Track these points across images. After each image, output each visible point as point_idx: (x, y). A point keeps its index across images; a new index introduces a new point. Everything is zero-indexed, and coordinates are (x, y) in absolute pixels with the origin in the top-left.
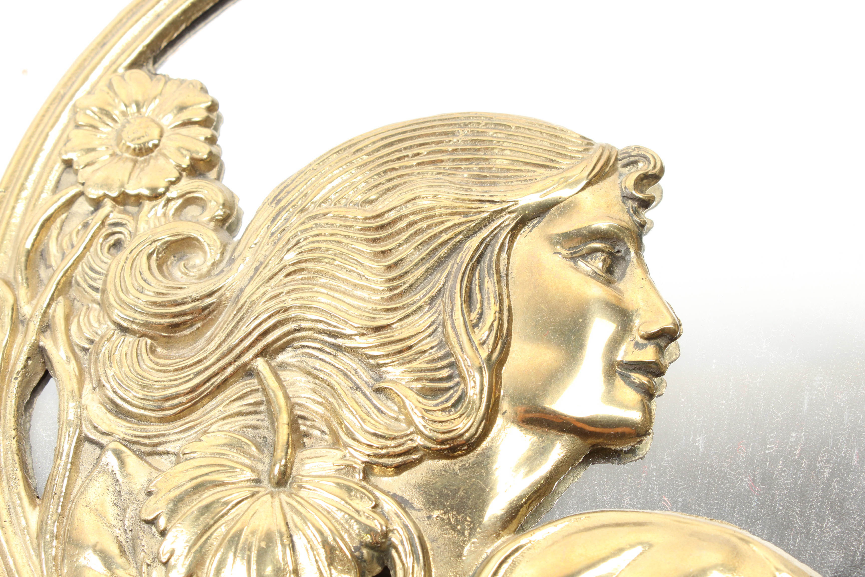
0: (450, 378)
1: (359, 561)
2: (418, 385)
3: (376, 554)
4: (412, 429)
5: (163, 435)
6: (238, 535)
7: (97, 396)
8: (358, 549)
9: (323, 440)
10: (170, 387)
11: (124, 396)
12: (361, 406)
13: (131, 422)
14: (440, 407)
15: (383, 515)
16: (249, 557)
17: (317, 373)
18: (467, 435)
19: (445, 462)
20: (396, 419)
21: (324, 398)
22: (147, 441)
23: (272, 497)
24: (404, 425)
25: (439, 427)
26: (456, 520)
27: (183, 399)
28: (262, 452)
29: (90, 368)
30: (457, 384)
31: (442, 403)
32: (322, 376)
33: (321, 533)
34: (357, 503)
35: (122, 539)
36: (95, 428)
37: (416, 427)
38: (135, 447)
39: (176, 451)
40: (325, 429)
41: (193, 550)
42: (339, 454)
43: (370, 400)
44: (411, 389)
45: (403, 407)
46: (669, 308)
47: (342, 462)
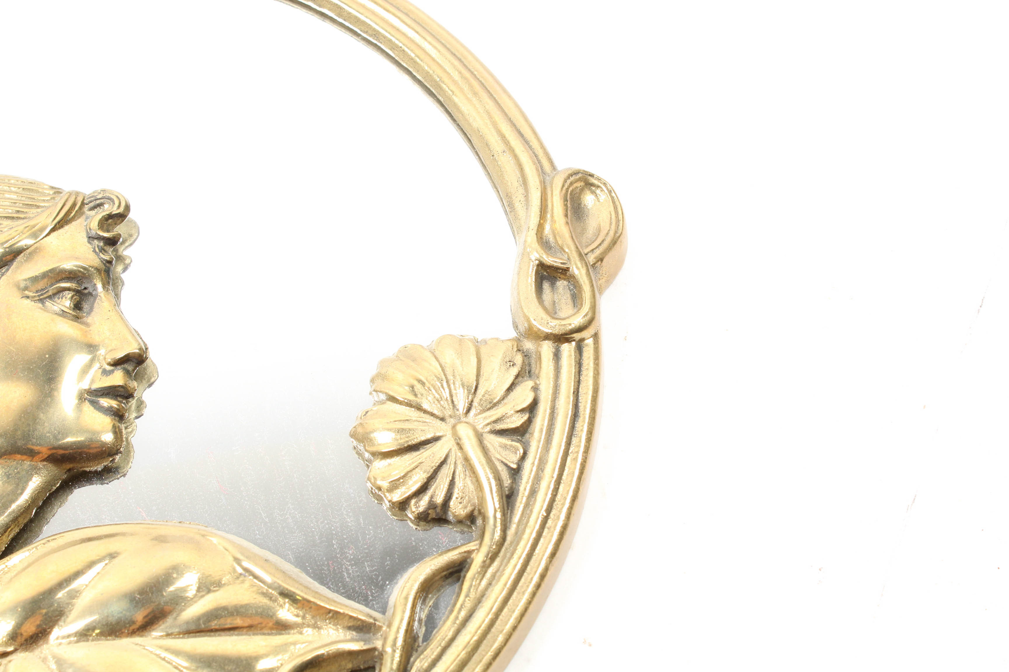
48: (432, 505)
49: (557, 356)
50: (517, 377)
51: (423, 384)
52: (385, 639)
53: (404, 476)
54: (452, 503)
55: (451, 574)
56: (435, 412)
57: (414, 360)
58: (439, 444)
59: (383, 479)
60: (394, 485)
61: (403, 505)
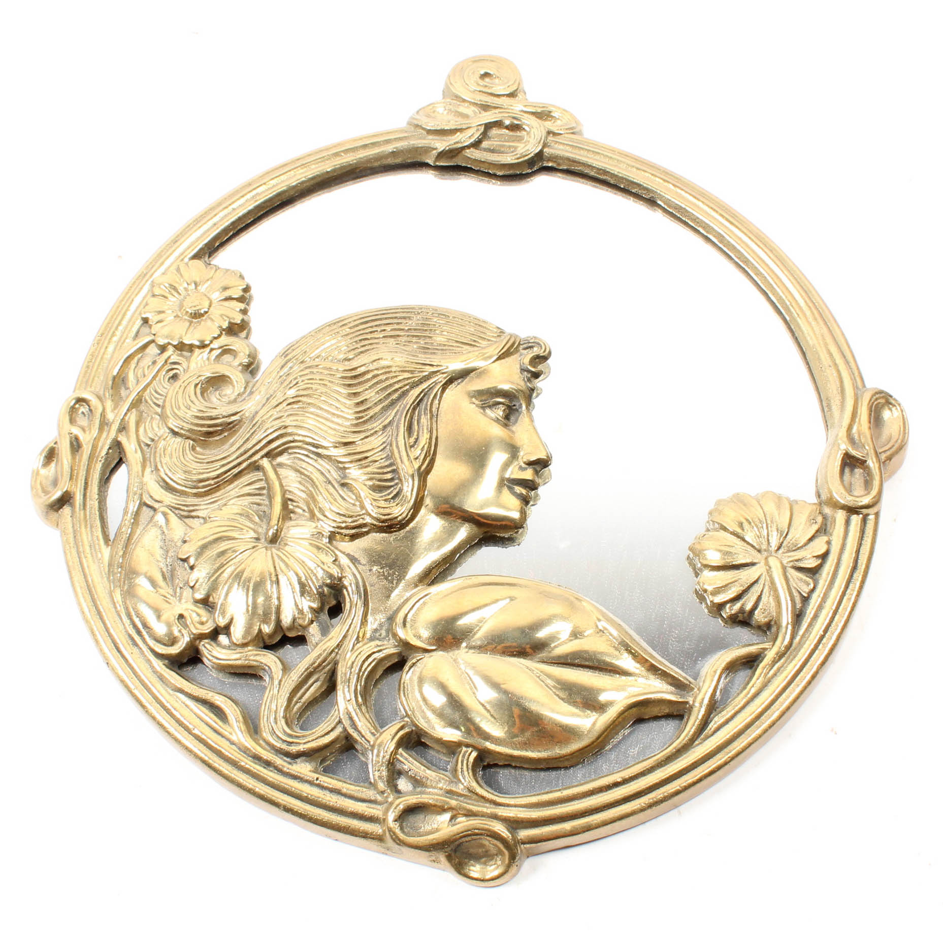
0: (392, 480)
1: (321, 595)
2: (370, 483)
3: (333, 592)
4: (364, 512)
5: (196, 505)
6: (242, 572)
7: (154, 477)
8: (321, 587)
9: (304, 516)
10: (203, 473)
11: (172, 477)
12: (331, 494)
13: (175, 495)
14: (384, 498)
15: (339, 566)
16: (248, 586)
17: (303, 470)
18: (400, 518)
19: (384, 535)
20: (354, 505)
21: (307, 487)
22: (186, 508)
23: (266, 550)
24: (359, 509)
25: (382, 511)
26: (388, 573)
27: (212, 482)
28: (262, 521)
29: (150, 458)
30: (397, 484)
31: (385, 496)
32: (306, 472)
33: (297, 575)
34: (323, 557)
35: (165, 570)
36: (151, 497)
37: (366, 510)
38: (177, 512)
39: (204, 516)
40: (305, 508)
41: (211, 580)
42: (314, 525)
43: (337, 491)
44: (365, 485)
45: (358, 497)
46: (544, 446)
47: (314, 530)
48: (742, 610)
49: (848, 522)
50: (817, 531)
51: (750, 523)
52: (695, 698)
53: (726, 586)
54: (756, 612)
55: (748, 662)
56: (755, 544)
57: (745, 505)
58: (754, 568)
59: (710, 584)
60: (717, 591)
61: (721, 606)
